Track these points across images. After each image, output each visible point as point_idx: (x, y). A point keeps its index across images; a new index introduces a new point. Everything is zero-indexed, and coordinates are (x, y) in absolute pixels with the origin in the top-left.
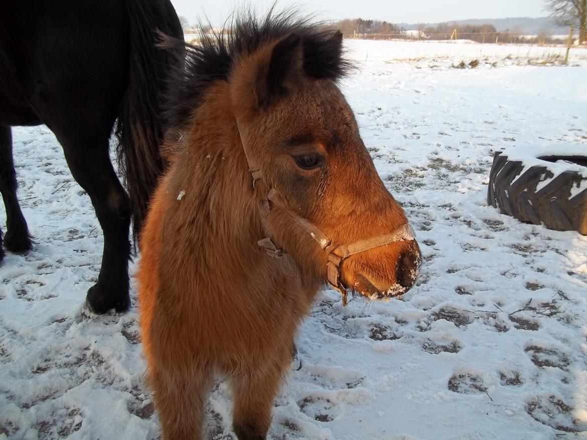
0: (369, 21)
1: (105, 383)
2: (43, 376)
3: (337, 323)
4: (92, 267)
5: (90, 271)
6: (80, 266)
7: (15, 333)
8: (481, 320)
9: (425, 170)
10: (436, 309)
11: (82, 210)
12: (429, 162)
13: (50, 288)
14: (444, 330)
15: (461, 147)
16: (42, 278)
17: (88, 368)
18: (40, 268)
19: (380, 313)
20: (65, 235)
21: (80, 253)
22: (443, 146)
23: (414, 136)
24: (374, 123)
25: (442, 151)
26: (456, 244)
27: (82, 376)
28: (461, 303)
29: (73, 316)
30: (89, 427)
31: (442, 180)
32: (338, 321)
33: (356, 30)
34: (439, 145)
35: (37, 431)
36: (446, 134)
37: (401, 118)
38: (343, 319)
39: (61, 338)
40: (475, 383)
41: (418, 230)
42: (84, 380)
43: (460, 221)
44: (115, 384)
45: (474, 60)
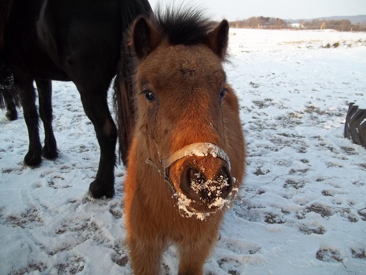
0: (268, 18)
1: (98, 242)
2: (62, 236)
3: (244, 211)
4: (93, 169)
5: (92, 172)
6: (86, 168)
7: (46, 208)
8: (339, 213)
9: (302, 113)
10: (309, 205)
11: (88, 134)
12: (305, 108)
13: (68, 181)
14: (314, 219)
15: (327, 99)
16: (63, 175)
17: (89, 232)
18: (62, 169)
19: (272, 206)
20: (78, 149)
21: (86, 160)
22: (314, 98)
23: (296, 91)
24: (270, 83)
25: (314, 101)
26: (322, 163)
27: (85, 237)
28: (325, 202)
29: (81, 199)
30: (88, 269)
31: (314, 120)
32: (244, 210)
33: (259, 24)
34: (312, 98)
35: (57, 269)
36: (317, 91)
37: (287, 79)
38: (248, 209)
39: (73, 212)
40: (334, 255)
41: (298, 152)
42: (86, 240)
43: (326, 147)
44: (105, 243)
45: (336, 42)
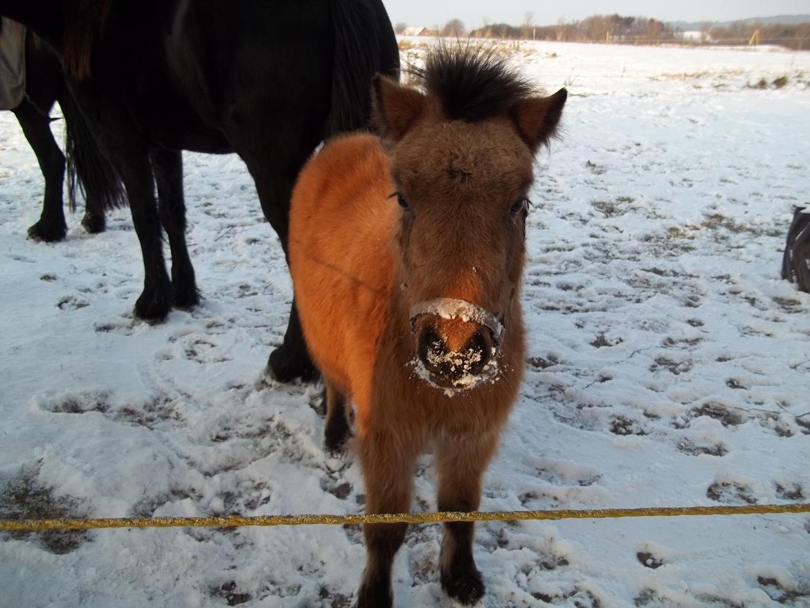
0: (630, 18)
1: (293, 458)
2: (224, 445)
3: (570, 411)
4: (271, 329)
5: (268, 333)
6: (256, 327)
7: (189, 397)
8: (757, 420)
9: (696, 229)
10: (699, 404)
11: (253, 262)
12: (703, 219)
13: (224, 350)
14: (707, 429)
15: (751, 201)
16: (213, 339)
17: (273, 441)
18: (209, 327)
19: (626, 404)
20: (235, 291)
21: (253, 312)
22: (724, 198)
23: (685, 183)
24: (629, 164)
25: (722, 204)
26: (731, 326)
27: (267, 448)
28: (731, 400)
29: (252, 382)
30: (279, 501)
31: (720, 243)
32: (571, 410)
33: (610, 31)
34: (719, 197)
35: (222, 500)
36: (730, 182)
37: (667, 157)
38: (577, 408)
39: (241, 405)
40: (742, 493)
41: (682, 306)
42: (269, 453)
43: (741, 297)
44: (305, 461)
45: (781, 76)
